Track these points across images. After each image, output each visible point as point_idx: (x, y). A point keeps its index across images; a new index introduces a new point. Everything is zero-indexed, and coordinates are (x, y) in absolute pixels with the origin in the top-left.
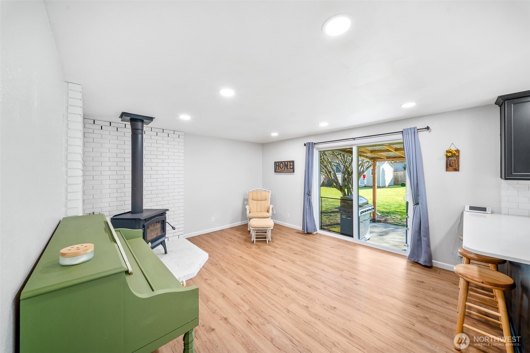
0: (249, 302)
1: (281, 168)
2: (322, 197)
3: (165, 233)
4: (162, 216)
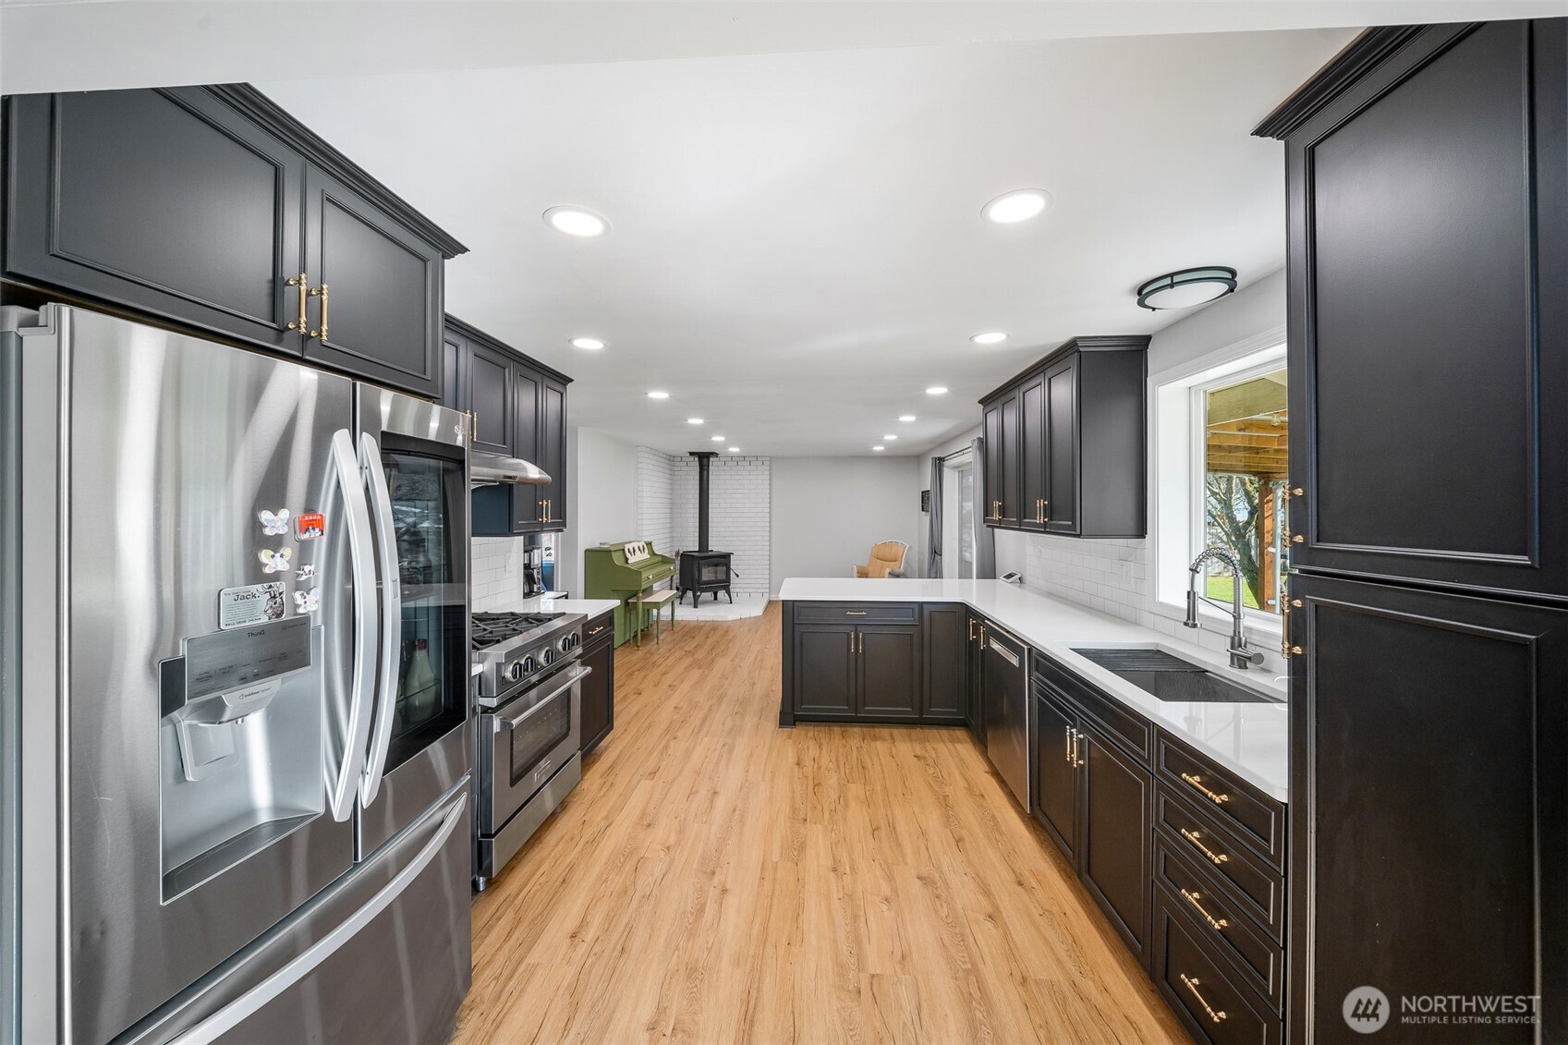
3: (728, 580)
4: (724, 559)
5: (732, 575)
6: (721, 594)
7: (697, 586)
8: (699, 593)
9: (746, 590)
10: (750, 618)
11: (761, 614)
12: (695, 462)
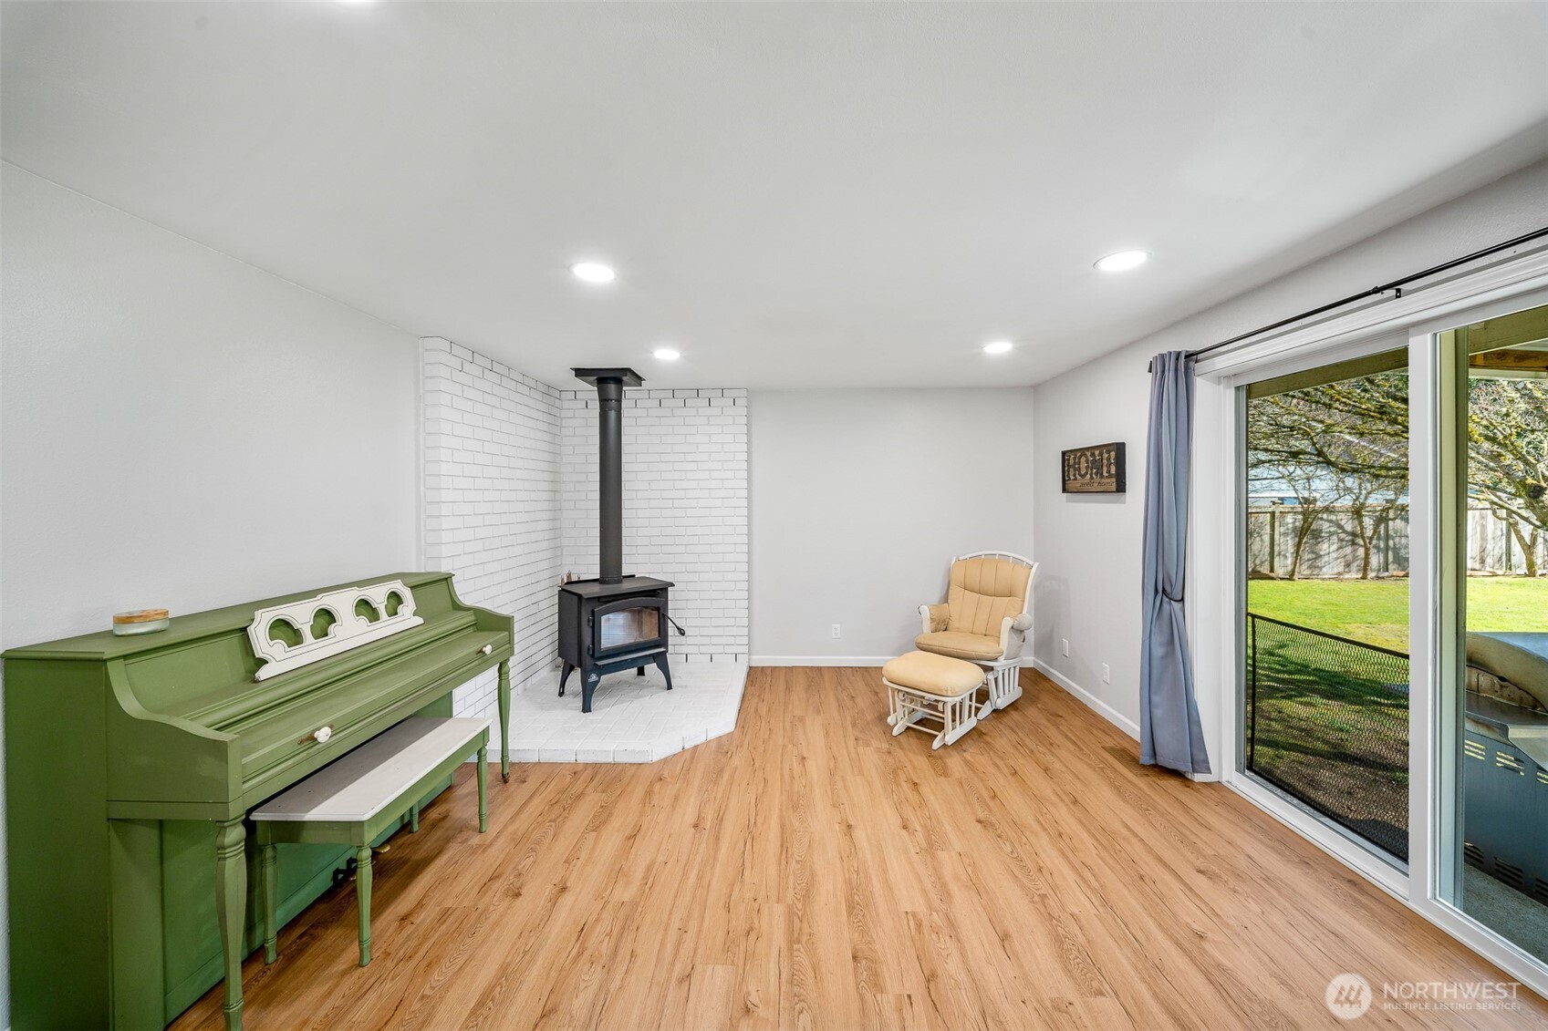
0: (649, 885)
1: (1080, 475)
2: (1254, 617)
3: (662, 641)
4: (652, 600)
5: (671, 630)
6: (652, 669)
7: (588, 661)
8: (594, 678)
9: (703, 649)
10: (708, 743)
11: (730, 727)
12: (590, 391)
